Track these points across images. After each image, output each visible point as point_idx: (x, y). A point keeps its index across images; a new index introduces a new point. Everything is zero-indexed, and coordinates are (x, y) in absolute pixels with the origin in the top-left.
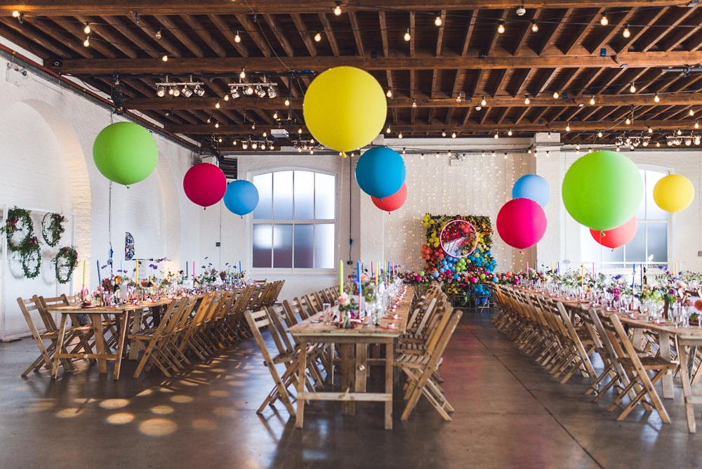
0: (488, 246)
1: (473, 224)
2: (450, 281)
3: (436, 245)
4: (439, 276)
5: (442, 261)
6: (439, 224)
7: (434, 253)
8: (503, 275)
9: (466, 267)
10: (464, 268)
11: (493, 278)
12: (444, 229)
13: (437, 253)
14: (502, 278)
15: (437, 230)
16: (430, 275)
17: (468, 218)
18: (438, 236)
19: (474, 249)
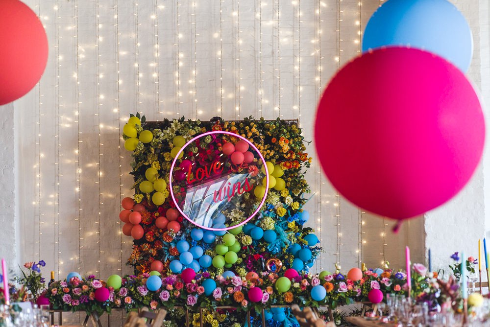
0: (296, 199)
1: (256, 139)
2: (192, 300)
3: (160, 199)
4: (163, 288)
5: (177, 241)
6: (165, 143)
7: (153, 221)
8: (337, 279)
9: (239, 254)
10: (234, 258)
11: (310, 288)
12: (179, 154)
13: (162, 222)
14: (336, 288)
15: (161, 159)
16: (136, 284)
17: (243, 125)
18: (162, 174)
19: (259, 207)
